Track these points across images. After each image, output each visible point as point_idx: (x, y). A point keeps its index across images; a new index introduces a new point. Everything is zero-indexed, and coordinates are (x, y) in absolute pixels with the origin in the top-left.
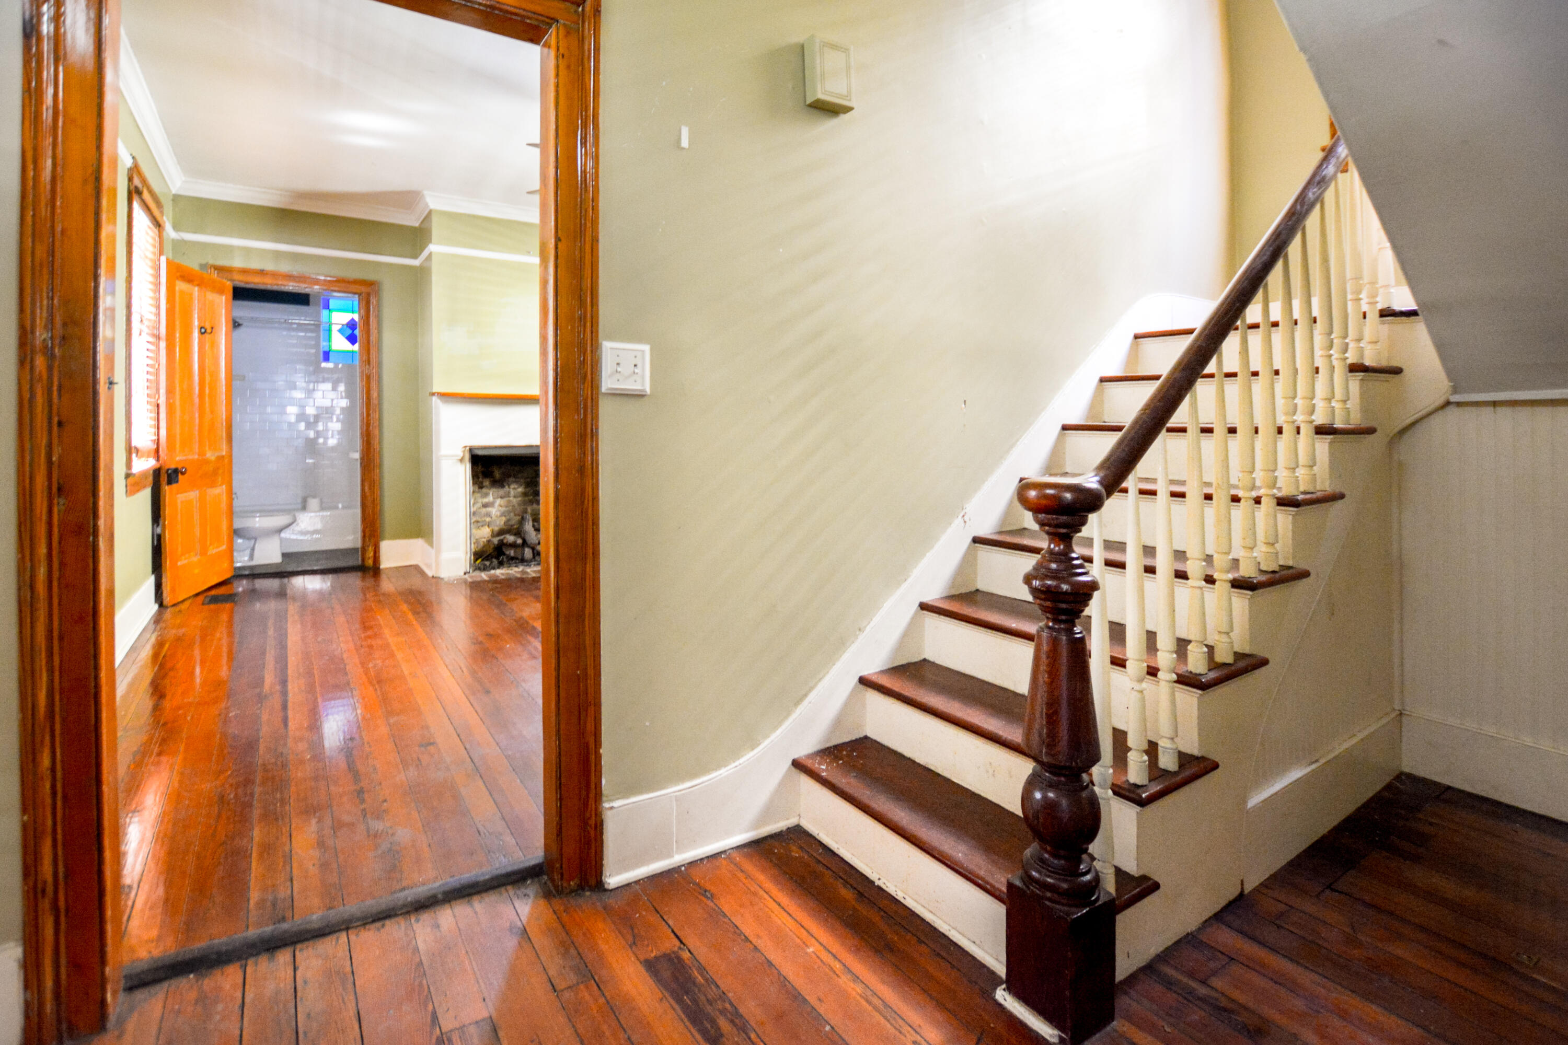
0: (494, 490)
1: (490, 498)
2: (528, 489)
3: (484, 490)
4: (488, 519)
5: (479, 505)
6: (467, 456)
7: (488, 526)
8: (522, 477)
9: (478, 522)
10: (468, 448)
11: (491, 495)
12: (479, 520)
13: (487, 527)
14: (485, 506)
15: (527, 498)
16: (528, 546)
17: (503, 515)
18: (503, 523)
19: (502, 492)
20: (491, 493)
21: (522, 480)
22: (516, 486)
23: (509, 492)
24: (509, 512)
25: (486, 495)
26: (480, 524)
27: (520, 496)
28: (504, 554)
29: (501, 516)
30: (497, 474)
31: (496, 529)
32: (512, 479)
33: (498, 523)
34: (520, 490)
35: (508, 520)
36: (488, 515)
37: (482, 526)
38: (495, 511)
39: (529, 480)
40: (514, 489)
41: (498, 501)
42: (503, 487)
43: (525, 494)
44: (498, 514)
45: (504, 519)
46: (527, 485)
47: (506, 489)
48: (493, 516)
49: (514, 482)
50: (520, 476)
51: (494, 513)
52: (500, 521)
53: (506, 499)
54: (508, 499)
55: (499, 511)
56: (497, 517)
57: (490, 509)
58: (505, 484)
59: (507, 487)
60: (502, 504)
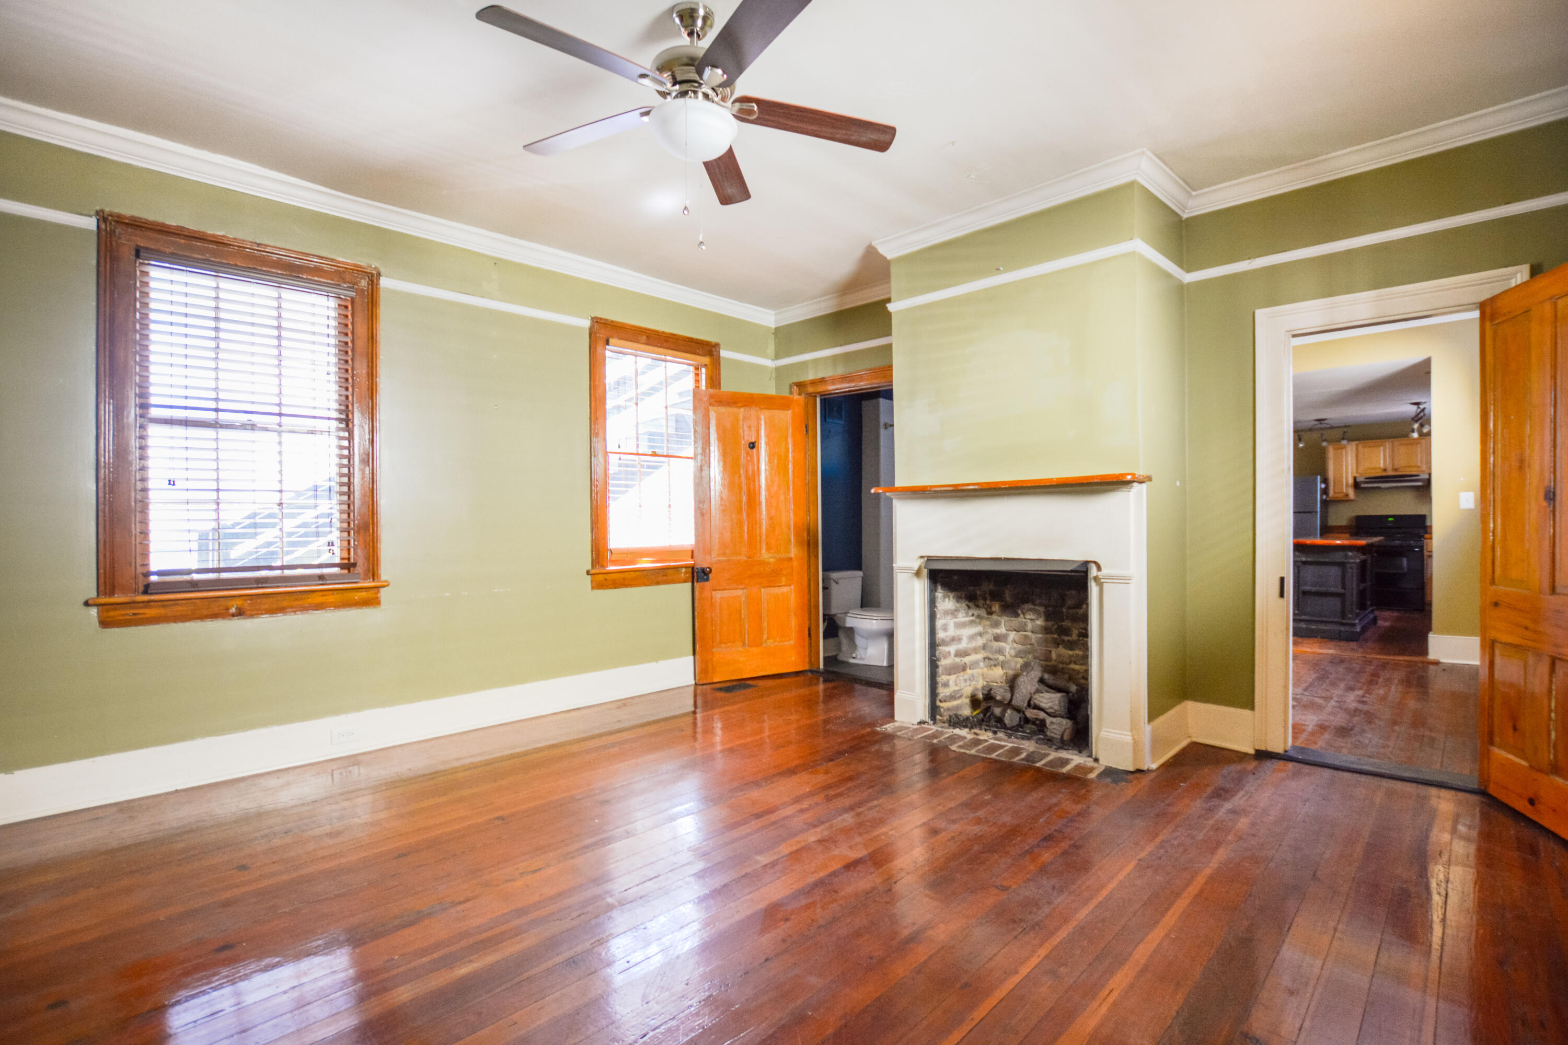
0: (1006, 618)
1: (1002, 630)
2: (1050, 624)
3: (994, 617)
4: (1001, 658)
5: (989, 636)
8: (1040, 605)
9: (990, 659)
10: (926, 559)
11: (1003, 625)
12: (991, 656)
14: (997, 638)
15: (1049, 636)
17: (1018, 654)
19: (1015, 622)
20: (1003, 622)
22: (1033, 617)
23: (1026, 625)
24: (1027, 652)
25: (996, 625)
26: (992, 663)
27: (1041, 633)
29: (1016, 656)
32: (1026, 606)
33: (1013, 664)
34: (1040, 622)
36: (1000, 651)
37: (995, 666)
38: (1009, 648)
39: (1051, 609)
40: (1031, 620)
41: (1012, 635)
42: (1017, 615)
43: (1046, 630)
44: (1013, 652)
46: (1048, 617)
47: (1021, 619)
48: (1007, 654)
49: (1030, 610)
50: (1038, 602)
51: (1007, 650)
52: (1016, 663)
53: (1022, 633)
54: (1025, 633)
55: (1014, 648)
56: (1011, 656)
57: (1002, 644)
58: (1020, 612)
59: (1022, 616)
60: (1017, 639)
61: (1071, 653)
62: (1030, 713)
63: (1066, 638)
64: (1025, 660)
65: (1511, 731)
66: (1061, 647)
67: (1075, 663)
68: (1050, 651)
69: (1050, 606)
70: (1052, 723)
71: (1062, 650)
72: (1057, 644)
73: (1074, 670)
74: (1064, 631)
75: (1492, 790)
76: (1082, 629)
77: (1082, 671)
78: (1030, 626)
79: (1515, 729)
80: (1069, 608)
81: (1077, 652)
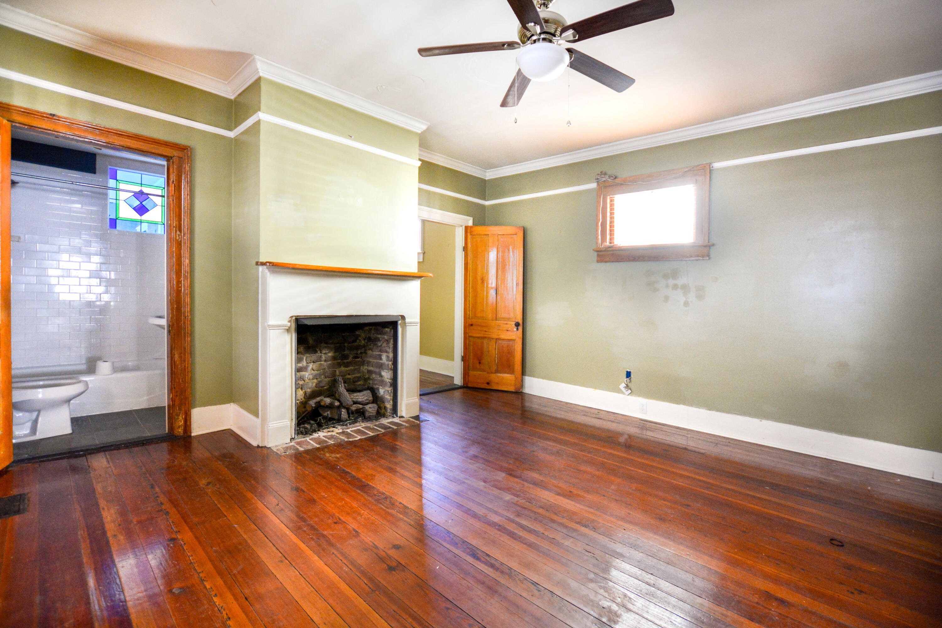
0: (308, 355)
1: (307, 363)
2: (337, 354)
4: (302, 383)
6: (294, 326)
7: (302, 389)
8: (332, 343)
10: (294, 318)
11: (304, 360)
13: (300, 390)
15: (336, 362)
16: (344, 407)
17: (315, 377)
18: (314, 384)
19: (314, 357)
20: (305, 358)
21: (332, 346)
23: (321, 357)
24: (320, 375)
27: (330, 361)
28: (321, 415)
29: (313, 379)
30: (311, 342)
31: (309, 390)
32: (323, 345)
33: (310, 385)
34: (331, 354)
35: (320, 382)
36: (302, 378)
38: (308, 374)
39: (338, 345)
40: (325, 353)
41: (311, 366)
42: (315, 352)
43: (334, 358)
44: (311, 377)
45: (315, 381)
46: (336, 350)
47: (318, 354)
48: (306, 379)
49: (325, 347)
50: (331, 341)
51: (307, 376)
52: (312, 383)
53: (317, 363)
54: (319, 363)
55: (312, 374)
56: (309, 380)
57: (303, 373)
58: (317, 350)
59: (319, 352)
60: (314, 367)
61: (347, 369)
62: (354, 408)
63: (345, 361)
64: (319, 380)
65: (478, 365)
66: (342, 366)
67: (349, 374)
68: (335, 371)
69: (338, 343)
70: (370, 408)
71: (343, 369)
72: (339, 365)
73: (348, 378)
74: (345, 357)
75: (470, 385)
76: (355, 354)
77: (352, 378)
78: (324, 357)
79: (480, 363)
80: (349, 343)
81: (351, 368)
